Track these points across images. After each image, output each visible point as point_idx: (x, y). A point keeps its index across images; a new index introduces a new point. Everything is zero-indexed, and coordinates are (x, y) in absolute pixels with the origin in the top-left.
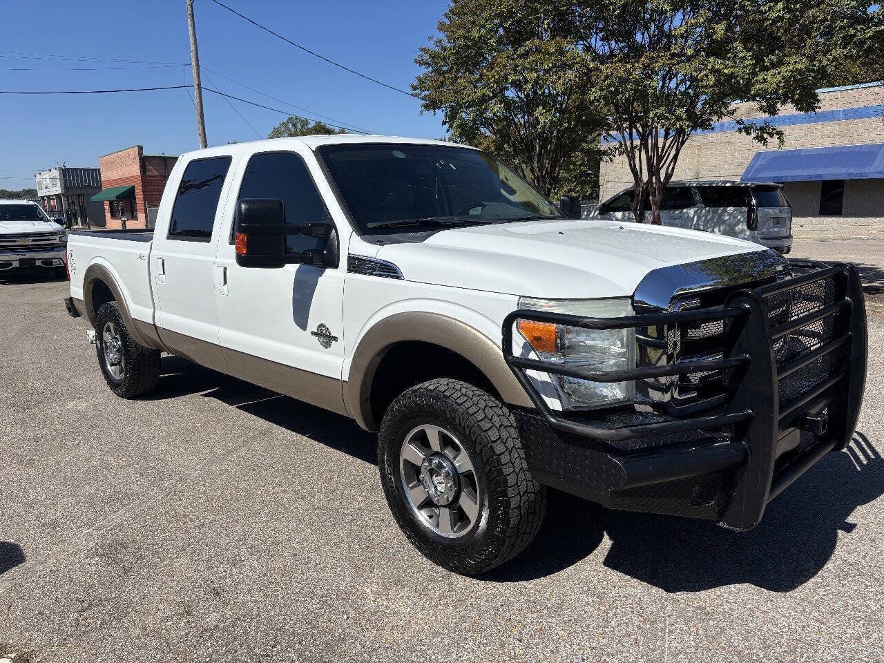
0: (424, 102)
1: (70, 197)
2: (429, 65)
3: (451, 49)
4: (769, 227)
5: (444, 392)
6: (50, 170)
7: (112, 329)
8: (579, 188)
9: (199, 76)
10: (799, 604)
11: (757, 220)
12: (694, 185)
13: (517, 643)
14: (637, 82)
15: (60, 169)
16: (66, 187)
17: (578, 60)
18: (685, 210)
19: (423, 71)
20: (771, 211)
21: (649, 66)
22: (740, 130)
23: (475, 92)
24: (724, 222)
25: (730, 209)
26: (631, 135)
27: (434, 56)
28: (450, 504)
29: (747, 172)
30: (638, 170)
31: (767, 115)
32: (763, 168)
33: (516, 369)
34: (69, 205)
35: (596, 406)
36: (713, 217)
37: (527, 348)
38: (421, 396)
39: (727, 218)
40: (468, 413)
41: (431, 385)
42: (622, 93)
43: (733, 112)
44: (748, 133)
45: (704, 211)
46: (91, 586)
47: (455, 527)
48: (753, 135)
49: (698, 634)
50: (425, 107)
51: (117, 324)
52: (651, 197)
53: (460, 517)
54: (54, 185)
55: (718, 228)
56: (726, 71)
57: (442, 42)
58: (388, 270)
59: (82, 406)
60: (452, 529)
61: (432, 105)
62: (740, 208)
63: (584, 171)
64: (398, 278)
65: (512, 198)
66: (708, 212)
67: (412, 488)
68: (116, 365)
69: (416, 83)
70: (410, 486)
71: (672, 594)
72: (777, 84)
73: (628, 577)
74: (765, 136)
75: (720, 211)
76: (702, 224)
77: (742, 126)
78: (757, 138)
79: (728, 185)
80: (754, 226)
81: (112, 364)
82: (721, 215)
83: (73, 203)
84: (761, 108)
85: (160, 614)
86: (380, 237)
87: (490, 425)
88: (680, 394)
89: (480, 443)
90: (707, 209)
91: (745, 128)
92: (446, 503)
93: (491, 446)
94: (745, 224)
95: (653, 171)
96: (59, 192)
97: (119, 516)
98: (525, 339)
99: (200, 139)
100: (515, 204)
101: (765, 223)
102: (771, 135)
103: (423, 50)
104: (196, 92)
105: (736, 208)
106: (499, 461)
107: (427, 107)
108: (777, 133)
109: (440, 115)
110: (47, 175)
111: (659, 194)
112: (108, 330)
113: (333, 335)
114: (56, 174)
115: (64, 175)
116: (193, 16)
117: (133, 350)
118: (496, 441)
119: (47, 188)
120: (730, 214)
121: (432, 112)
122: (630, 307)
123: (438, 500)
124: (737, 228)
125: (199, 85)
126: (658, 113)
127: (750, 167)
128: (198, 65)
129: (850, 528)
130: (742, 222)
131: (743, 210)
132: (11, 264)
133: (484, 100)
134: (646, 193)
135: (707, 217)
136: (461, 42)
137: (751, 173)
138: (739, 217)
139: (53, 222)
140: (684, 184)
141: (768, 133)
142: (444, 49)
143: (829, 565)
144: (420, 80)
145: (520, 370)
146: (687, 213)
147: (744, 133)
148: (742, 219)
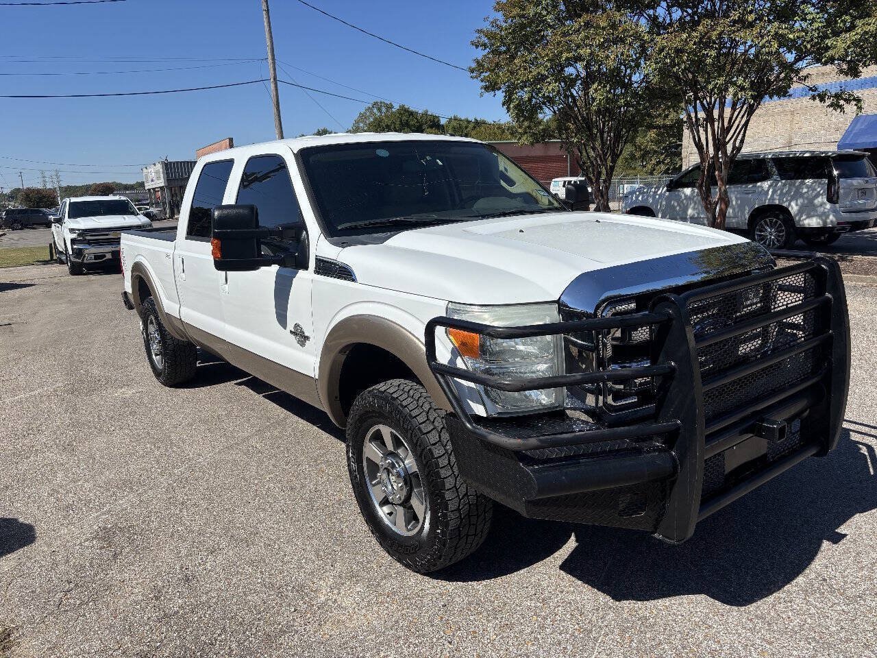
0: (484, 84)
1: (173, 189)
2: (485, 46)
3: (506, 29)
4: (853, 199)
5: (392, 393)
6: (155, 165)
7: (154, 321)
8: (668, 160)
9: (275, 69)
10: (751, 620)
11: (838, 193)
12: (770, 157)
13: (447, 644)
14: (694, 53)
15: (163, 163)
16: (168, 180)
17: (631, 32)
18: (759, 184)
19: (480, 53)
20: (857, 182)
21: (706, 34)
22: (814, 98)
23: (531, 72)
24: (802, 195)
25: (809, 181)
26: (695, 108)
27: (491, 36)
28: (403, 503)
29: (844, 137)
30: (704, 143)
31: (849, 78)
32: (863, 132)
33: (439, 376)
34: (172, 196)
35: (523, 412)
36: (788, 192)
37: (456, 353)
38: (375, 396)
39: (805, 190)
40: (410, 415)
41: (382, 387)
42: (678, 64)
43: (806, 77)
44: (822, 99)
45: (780, 184)
46: (83, 567)
47: (409, 525)
48: (828, 102)
49: (630, 647)
50: (485, 89)
51: (156, 318)
52: (717, 173)
53: (412, 517)
54: (158, 178)
55: (795, 202)
56: (791, 36)
57: (498, 23)
58: (344, 273)
59: (128, 393)
60: (406, 526)
61: (491, 87)
62: (820, 180)
63: (674, 143)
64: (353, 280)
65: (513, 190)
66: (784, 185)
67: (374, 485)
68: (159, 355)
69: (474, 65)
70: (373, 483)
71: (617, 603)
72: (845, 49)
73: (580, 582)
74: (842, 102)
75: (797, 184)
76: (777, 198)
77: (816, 93)
78: (831, 105)
79: (807, 155)
80: (835, 199)
81: (156, 355)
82: (798, 188)
83: (176, 194)
84: (841, 71)
85: (133, 597)
86: (345, 239)
87: (432, 427)
88: (614, 400)
89: (420, 446)
90: (784, 181)
91: (819, 95)
92: (399, 502)
93: (430, 449)
94: (825, 196)
95: (720, 145)
96: (163, 185)
97: (125, 501)
98: (453, 344)
99: (277, 131)
100: (513, 196)
101: (847, 195)
102: (848, 101)
103: (479, 31)
104: (272, 86)
105: (816, 180)
106: (437, 465)
107: (487, 88)
108: (854, 99)
109: (500, 95)
110: (152, 169)
111: (725, 168)
112: (152, 323)
113: (306, 334)
114: (159, 167)
115: (167, 169)
116: (268, 11)
117: (169, 342)
118: (436, 443)
119: (152, 181)
120: (808, 187)
121: (493, 93)
122: (556, 312)
123: (393, 498)
124: (816, 201)
125: (275, 79)
126: (717, 83)
127: (848, 132)
128: (273, 59)
129: (837, 538)
130: (822, 195)
131: (823, 182)
132: (105, 256)
133: (541, 79)
134: (712, 167)
135: (782, 190)
136: (517, 20)
137: (849, 139)
138: (819, 190)
139: (142, 216)
140: (758, 155)
141: (845, 100)
142: (501, 28)
143: (800, 579)
144: (478, 62)
145: (443, 376)
146: (761, 187)
147: (818, 100)
148: (822, 192)
